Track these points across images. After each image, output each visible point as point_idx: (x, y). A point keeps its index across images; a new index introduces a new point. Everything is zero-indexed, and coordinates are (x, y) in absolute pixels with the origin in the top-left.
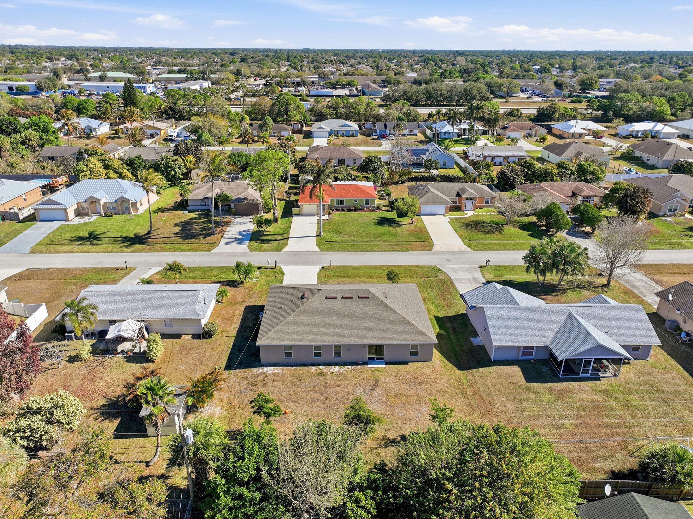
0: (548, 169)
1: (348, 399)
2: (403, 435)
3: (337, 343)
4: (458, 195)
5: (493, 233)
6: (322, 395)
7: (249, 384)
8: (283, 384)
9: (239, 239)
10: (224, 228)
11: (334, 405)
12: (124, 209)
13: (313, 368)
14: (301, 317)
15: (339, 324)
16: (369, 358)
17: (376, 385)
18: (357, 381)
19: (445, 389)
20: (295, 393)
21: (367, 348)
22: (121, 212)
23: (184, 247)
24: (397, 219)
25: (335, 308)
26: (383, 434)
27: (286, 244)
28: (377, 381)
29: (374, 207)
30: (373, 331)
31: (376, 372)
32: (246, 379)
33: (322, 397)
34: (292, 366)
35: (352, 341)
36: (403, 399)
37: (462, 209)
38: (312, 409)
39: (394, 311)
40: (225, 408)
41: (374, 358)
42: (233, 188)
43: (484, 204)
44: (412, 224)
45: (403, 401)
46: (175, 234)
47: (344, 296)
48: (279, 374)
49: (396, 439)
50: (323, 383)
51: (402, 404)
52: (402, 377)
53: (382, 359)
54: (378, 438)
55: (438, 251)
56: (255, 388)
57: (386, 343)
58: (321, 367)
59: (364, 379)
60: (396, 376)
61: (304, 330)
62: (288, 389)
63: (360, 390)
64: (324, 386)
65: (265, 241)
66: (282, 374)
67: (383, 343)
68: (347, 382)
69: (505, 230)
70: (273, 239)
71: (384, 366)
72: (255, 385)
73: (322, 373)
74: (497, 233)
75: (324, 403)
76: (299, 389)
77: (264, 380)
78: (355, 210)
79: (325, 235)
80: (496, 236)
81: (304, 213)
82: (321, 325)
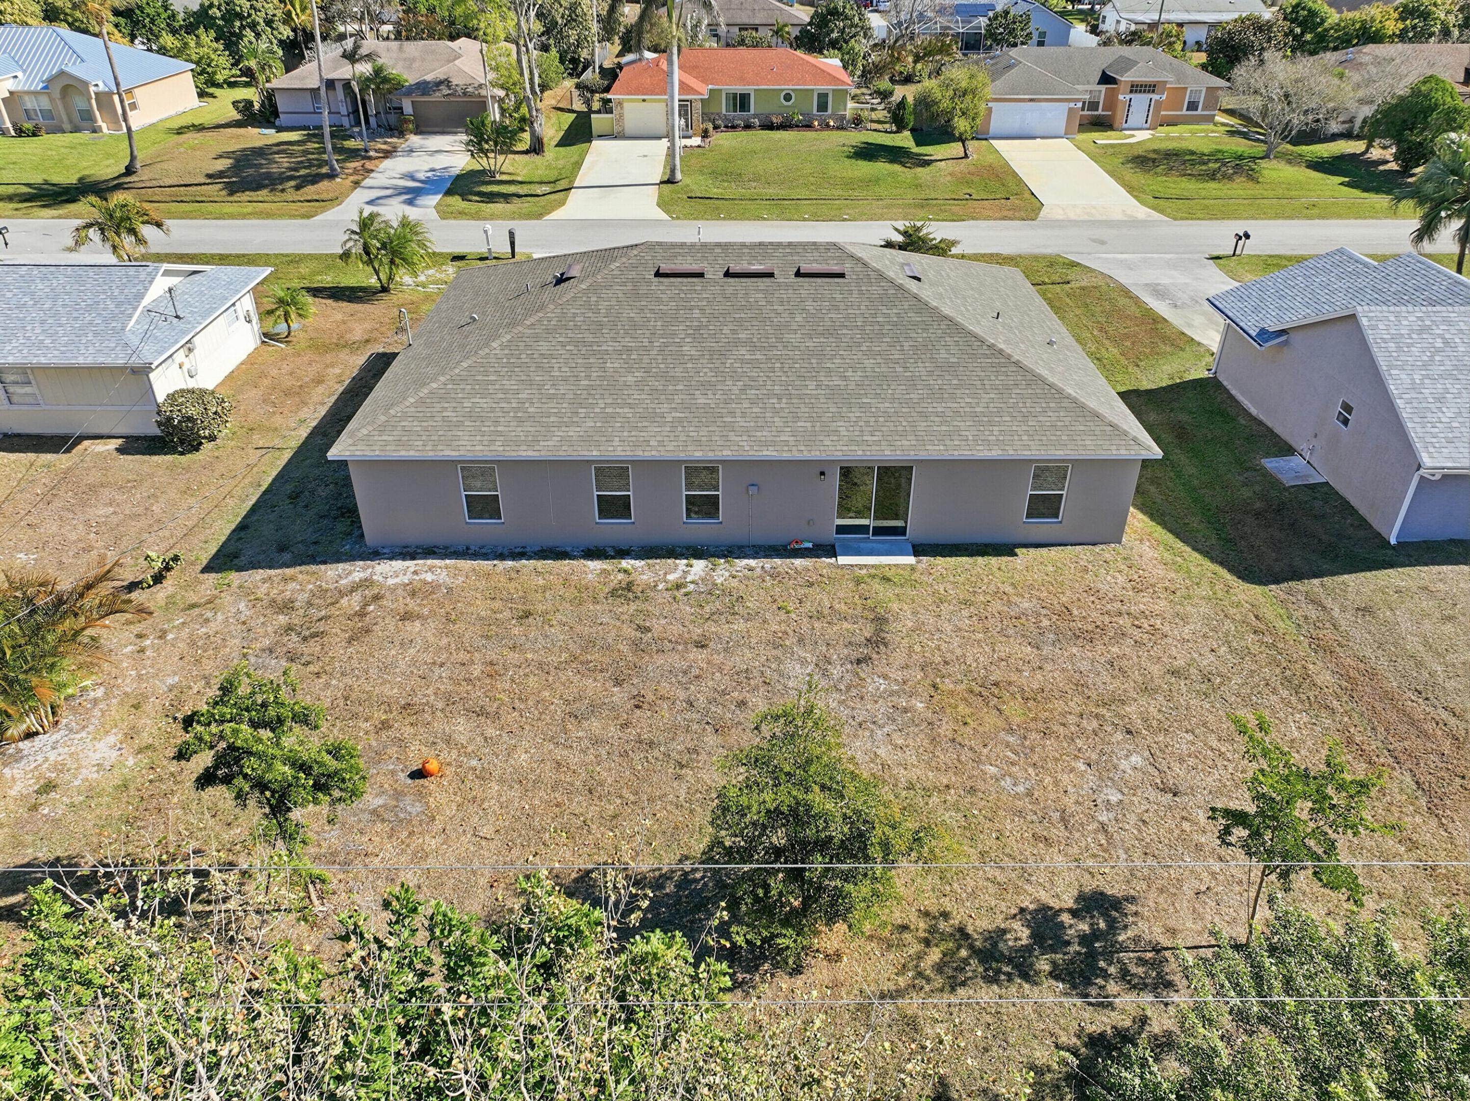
0: (1373, 20)
1: (742, 704)
2: (1044, 909)
3: (698, 455)
4: (1106, 79)
5: (1230, 178)
6: (618, 683)
7: (289, 629)
8: (441, 633)
9: (408, 190)
10: (369, 165)
11: (673, 730)
12: (77, 118)
13: (595, 565)
14: (544, 347)
15: (708, 375)
16: (841, 529)
17: (877, 642)
18: (787, 622)
19: (1207, 661)
20: (493, 671)
21: (835, 479)
22: (67, 126)
23: (228, 208)
24: (916, 150)
25: (696, 313)
26: (931, 903)
27: (562, 203)
28: (880, 621)
29: (843, 117)
30: (861, 406)
31: (876, 586)
32: (287, 607)
33: (619, 695)
34: (502, 557)
35: (766, 444)
36: (1014, 709)
37: (1116, 125)
38: (559, 753)
39: (953, 326)
40: (145, 738)
41: (863, 529)
42: (414, 60)
43: (1184, 112)
44: (966, 156)
45: (1016, 720)
46: (209, 176)
47: (735, 268)
48: (434, 587)
50: (629, 631)
51: (1011, 731)
52: (997, 606)
53: (901, 531)
54: (904, 928)
55: (1058, 221)
56: (314, 647)
57: (923, 455)
58: (625, 563)
59: (820, 616)
60: (966, 603)
61: (551, 398)
62: (463, 656)
63: (803, 662)
64: (636, 645)
65: (491, 198)
66: (450, 590)
67: (912, 455)
68: (740, 625)
69: (1265, 172)
70: (521, 192)
71: (911, 560)
72: (314, 635)
73: (629, 587)
74: (1240, 180)
75: (625, 725)
76: (514, 657)
77: (362, 614)
78: (783, 126)
79: (687, 181)
80: (1239, 188)
81: (628, 131)
82: (630, 379)
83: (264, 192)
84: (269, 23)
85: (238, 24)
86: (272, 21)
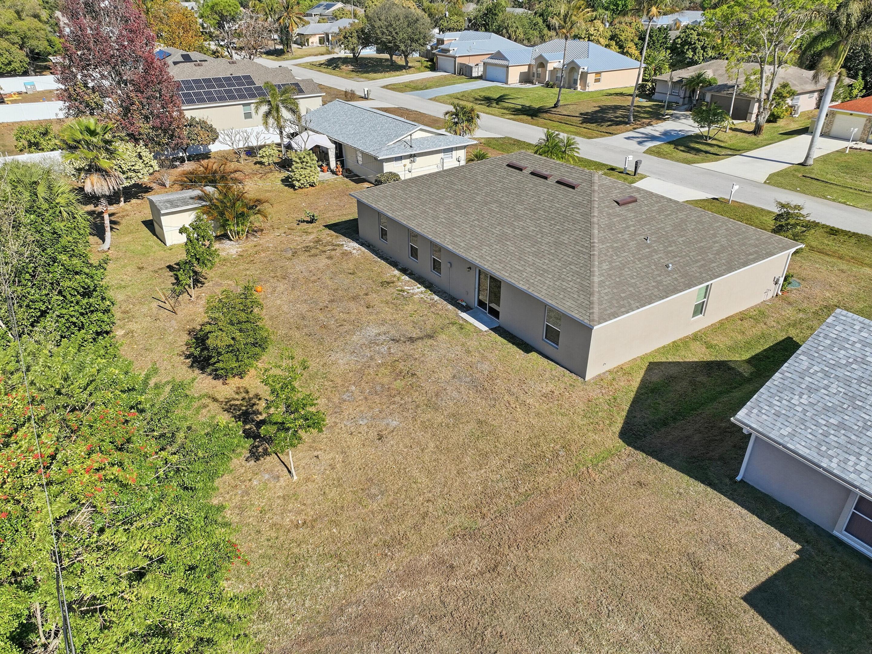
9: (651, 137)
10: (654, 122)
12: (572, 82)
15: (472, 210)
16: (480, 303)
18: (403, 318)
20: (316, 281)
21: (474, 274)
22: (567, 85)
27: (718, 160)
28: (429, 336)
30: (503, 244)
31: (454, 328)
36: (400, 383)
41: (485, 306)
45: (393, 386)
46: (581, 113)
47: (537, 171)
48: (350, 254)
58: (404, 277)
65: (690, 150)
71: (485, 329)
73: (390, 283)
79: (817, 166)
81: (832, 133)
83: (594, 125)
84: (704, 48)
85: (687, 47)
86: (706, 47)
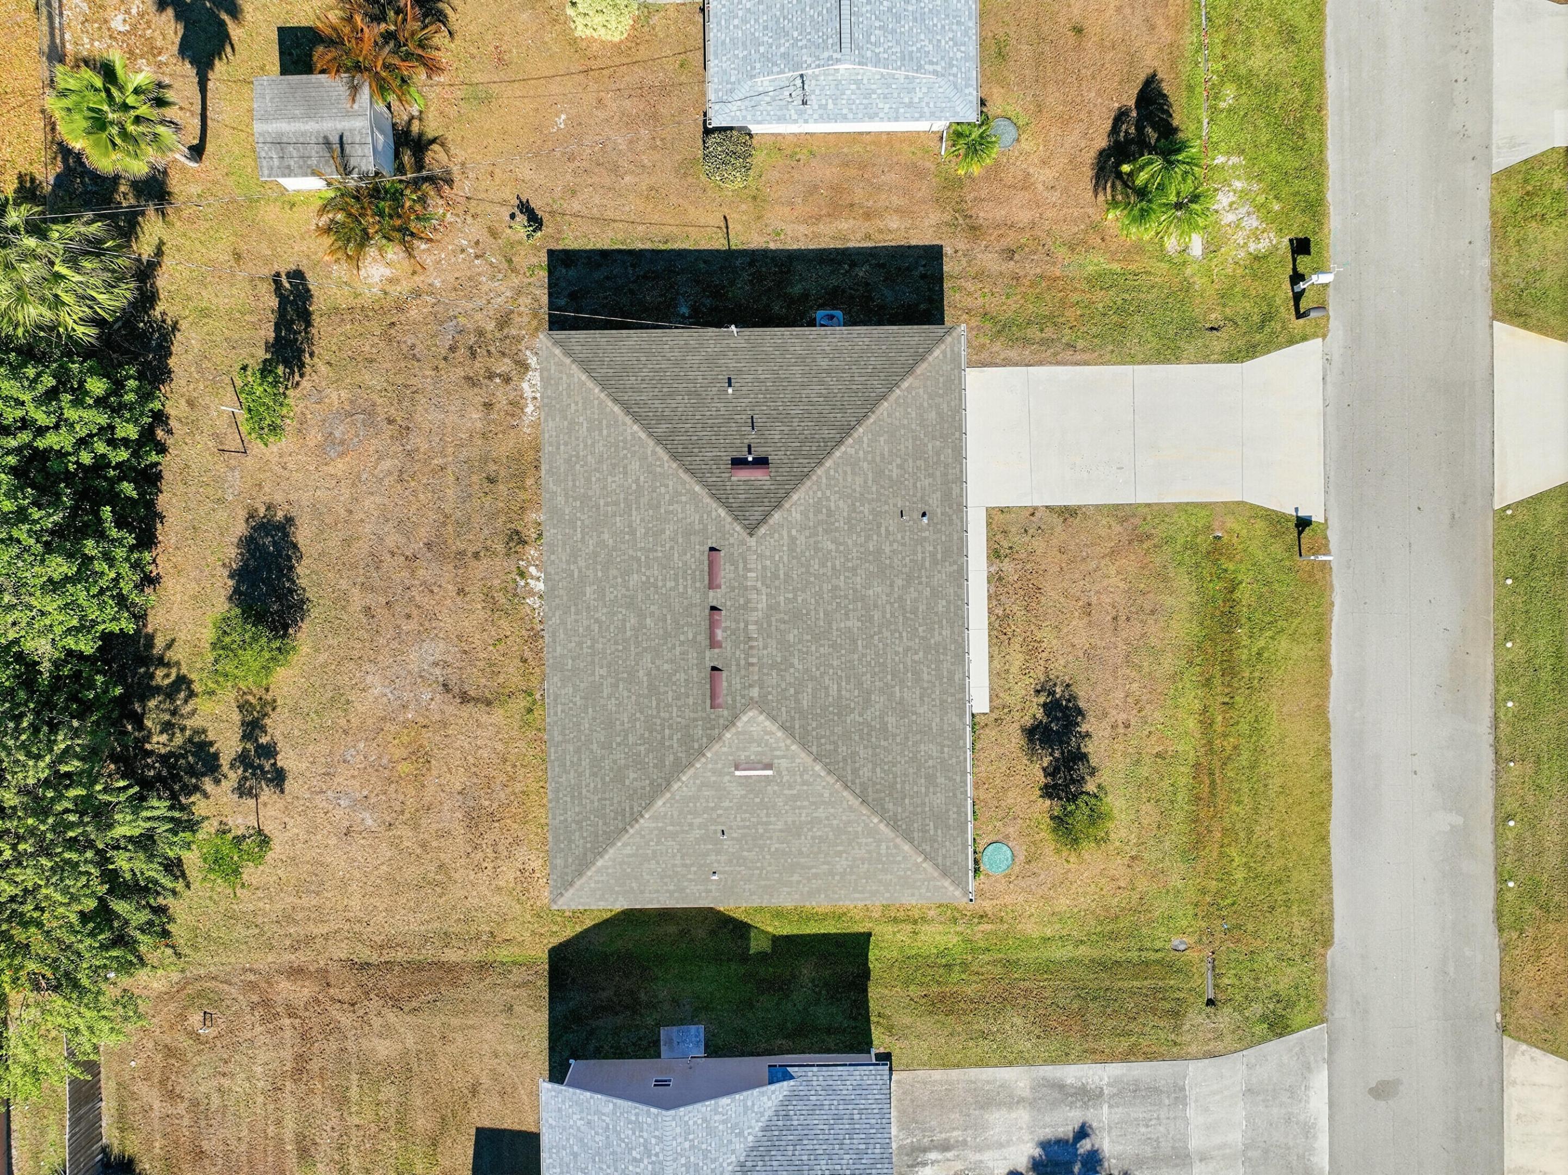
2: (276, 752)
14: (635, 465)
15: (609, 597)
17: (464, 698)
25: (670, 584)
26: (279, 702)
30: (586, 707)
36: (405, 767)
47: (718, 615)
49: (266, 732)
61: (588, 480)
82: (606, 536)
